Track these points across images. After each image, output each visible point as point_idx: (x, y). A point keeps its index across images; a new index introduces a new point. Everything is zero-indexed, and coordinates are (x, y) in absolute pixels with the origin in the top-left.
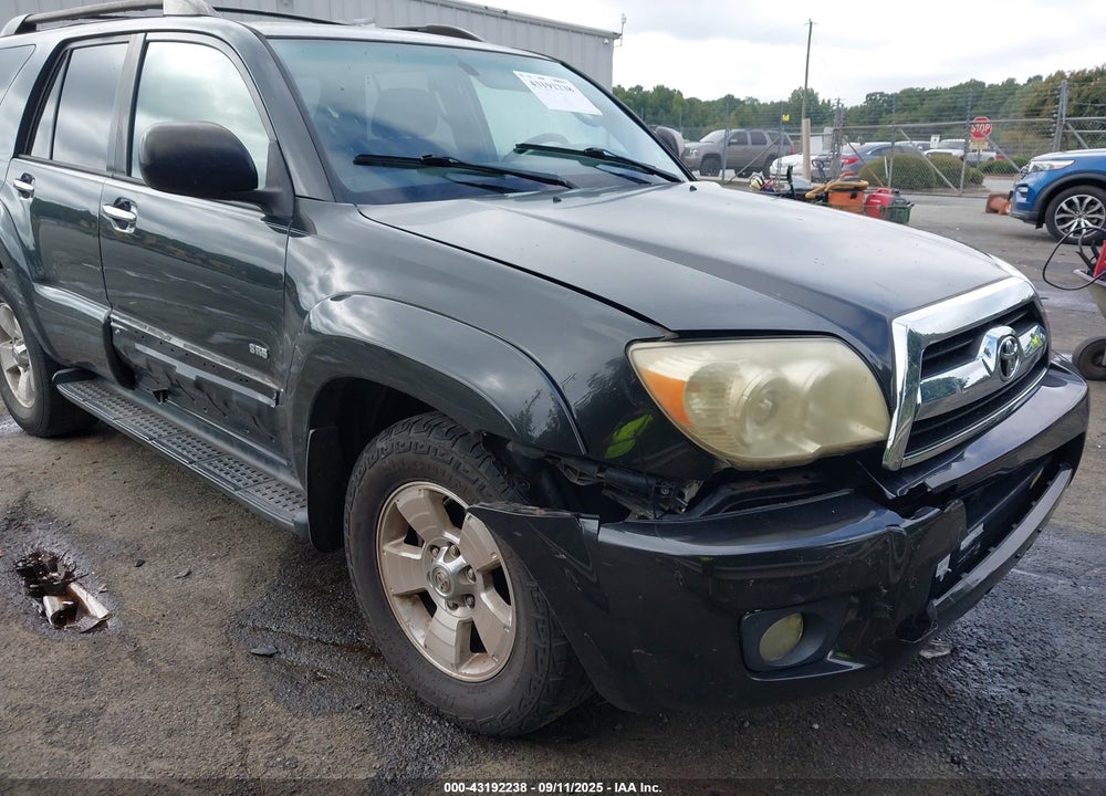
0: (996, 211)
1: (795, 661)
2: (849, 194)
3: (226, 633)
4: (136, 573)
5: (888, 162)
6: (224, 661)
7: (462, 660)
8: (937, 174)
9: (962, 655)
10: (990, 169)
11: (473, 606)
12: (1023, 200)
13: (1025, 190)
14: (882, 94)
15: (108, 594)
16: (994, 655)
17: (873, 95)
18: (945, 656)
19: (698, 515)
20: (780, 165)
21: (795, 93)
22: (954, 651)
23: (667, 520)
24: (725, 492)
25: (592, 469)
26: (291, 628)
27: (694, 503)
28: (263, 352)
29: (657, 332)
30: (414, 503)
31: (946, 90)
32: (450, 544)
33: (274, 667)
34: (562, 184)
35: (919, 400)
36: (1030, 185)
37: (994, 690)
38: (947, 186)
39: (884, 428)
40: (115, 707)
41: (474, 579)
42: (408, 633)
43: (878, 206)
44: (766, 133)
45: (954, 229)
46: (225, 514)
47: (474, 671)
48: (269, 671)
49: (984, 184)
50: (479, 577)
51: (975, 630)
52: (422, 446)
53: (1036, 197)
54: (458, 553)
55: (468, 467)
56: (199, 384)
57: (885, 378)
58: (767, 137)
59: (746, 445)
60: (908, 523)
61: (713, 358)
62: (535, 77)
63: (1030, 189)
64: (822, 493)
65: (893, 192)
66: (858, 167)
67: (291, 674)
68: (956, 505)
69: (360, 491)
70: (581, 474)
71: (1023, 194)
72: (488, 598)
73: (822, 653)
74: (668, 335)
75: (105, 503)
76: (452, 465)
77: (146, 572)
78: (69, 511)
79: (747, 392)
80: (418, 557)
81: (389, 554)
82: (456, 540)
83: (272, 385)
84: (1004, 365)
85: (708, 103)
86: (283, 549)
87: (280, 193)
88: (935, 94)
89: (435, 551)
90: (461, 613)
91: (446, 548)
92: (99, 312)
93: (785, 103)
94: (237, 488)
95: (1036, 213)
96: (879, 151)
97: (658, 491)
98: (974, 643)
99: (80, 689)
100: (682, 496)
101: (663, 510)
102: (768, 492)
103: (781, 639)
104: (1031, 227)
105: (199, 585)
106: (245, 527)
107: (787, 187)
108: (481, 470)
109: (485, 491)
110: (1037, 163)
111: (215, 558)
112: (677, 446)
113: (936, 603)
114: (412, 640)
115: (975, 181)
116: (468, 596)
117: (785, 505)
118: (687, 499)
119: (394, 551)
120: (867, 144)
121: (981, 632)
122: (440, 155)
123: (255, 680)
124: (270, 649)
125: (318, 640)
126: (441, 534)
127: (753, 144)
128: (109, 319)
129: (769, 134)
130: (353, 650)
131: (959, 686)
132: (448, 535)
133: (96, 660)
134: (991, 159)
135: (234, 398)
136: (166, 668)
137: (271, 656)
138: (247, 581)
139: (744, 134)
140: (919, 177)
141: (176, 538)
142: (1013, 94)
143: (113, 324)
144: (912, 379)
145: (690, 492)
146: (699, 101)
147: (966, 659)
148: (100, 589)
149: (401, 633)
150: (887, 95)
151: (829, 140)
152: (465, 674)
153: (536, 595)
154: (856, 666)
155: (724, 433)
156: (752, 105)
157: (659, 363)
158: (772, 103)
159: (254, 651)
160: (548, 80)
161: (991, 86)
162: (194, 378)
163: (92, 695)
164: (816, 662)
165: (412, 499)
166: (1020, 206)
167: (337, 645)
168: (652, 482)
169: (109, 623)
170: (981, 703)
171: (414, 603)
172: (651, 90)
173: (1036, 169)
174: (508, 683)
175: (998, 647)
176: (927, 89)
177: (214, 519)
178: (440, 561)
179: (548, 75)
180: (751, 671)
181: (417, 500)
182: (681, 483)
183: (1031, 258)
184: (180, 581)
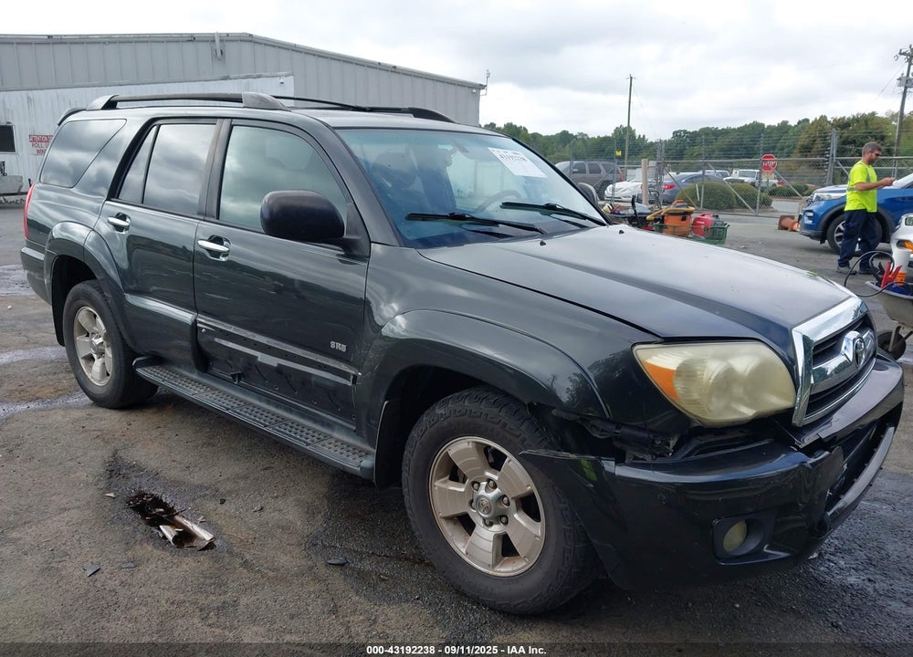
0: (786, 229)
1: (745, 552)
2: (680, 217)
3: (305, 550)
4: (222, 509)
5: (700, 188)
6: (311, 568)
7: (496, 562)
8: (737, 198)
9: (826, 557)
10: (775, 192)
11: (506, 523)
12: (810, 222)
13: (811, 214)
14: (685, 132)
15: (206, 524)
16: (848, 557)
17: (678, 132)
18: (815, 558)
19: (680, 457)
20: (613, 190)
21: (617, 130)
22: (820, 554)
23: (659, 461)
24: (695, 442)
25: (611, 427)
26: (351, 545)
27: (676, 448)
28: (343, 348)
29: (650, 338)
30: (462, 453)
31: (734, 129)
32: (489, 480)
33: (348, 572)
34: (537, 230)
35: (812, 381)
36: (815, 211)
37: (852, 580)
38: (745, 207)
39: (792, 399)
40: (244, 601)
41: (508, 504)
42: (452, 545)
43: (703, 226)
44: (600, 164)
45: (756, 243)
46: (272, 465)
47: (508, 569)
48: (345, 574)
49: (772, 206)
50: (513, 503)
51: (832, 541)
52: (475, 413)
53: (820, 220)
54: (495, 487)
55: (512, 427)
56: (280, 369)
57: (790, 364)
58: (602, 168)
59: (710, 411)
60: (813, 460)
61: (690, 355)
62: (501, 151)
63: (814, 214)
64: (752, 443)
65: (714, 216)
66: (676, 192)
67: (362, 576)
68: (837, 449)
69: (421, 443)
70: (602, 431)
71: (810, 218)
72: (520, 518)
73: (761, 546)
74: (658, 339)
75: (178, 458)
76: (500, 425)
77: (229, 507)
78: (153, 464)
79: (713, 377)
80: (463, 490)
81: (440, 488)
82: (495, 477)
83: (348, 370)
84: (857, 356)
85: (547, 137)
86: (326, 490)
87: (359, 240)
88: (726, 132)
89: (476, 485)
90: (497, 528)
91: (485, 483)
92: (186, 316)
93: (609, 137)
94: (308, 444)
95: (820, 232)
96: (692, 179)
97: (653, 442)
98: (832, 550)
99: (215, 588)
100: (669, 445)
101: (656, 454)
102: (722, 441)
103: (734, 538)
104: (817, 243)
105: (271, 516)
106: (291, 474)
107: (631, 212)
108: (522, 428)
109: (525, 443)
110: (819, 194)
111: (277, 497)
112: (667, 413)
113: (829, 514)
114: (456, 550)
115: (766, 203)
116: (501, 516)
117: (733, 450)
118: (671, 447)
119: (443, 486)
120: (682, 174)
121: (837, 542)
122: (460, 213)
123: (337, 581)
124: (340, 560)
125: (373, 553)
126: (483, 473)
127: (591, 172)
128: (195, 322)
129: (603, 165)
130: (400, 560)
131: (828, 578)
132: (488, 474)
133: (219, 569)
134: (774, 185)
135: (313, 379)
136: (271, 574)
137: (343, 565)
138: (307, 513)
139: (583, 164)
140: (722, 200)
141: (242, 484)
142: (787, 132)
143: (199, 325)
144: (807, 366)
145: (673, 443)
146: (541, 136)
147: (829, 560)
148: (200, 519)
149: (447, 545)
150: (689, 133)
151: (652, 172)
152: (500, 572)
153: (565, 513)
154: (783, 555)
155: (698, 404)
156: (583, 140)
157: (654, 358)
158: (599, 137)
159: (329, 562)
160: (510, 153)
161: (769, 127)
162: (275, 365)
163: (226, 592)
164: (757, 552)
165: (462, 448)
166: (808, 227)
167: (387, 557)
168: (651, 436)
169: (215, 543)
170: (845, 588)
171: (455, 524)
172: (503, 126)
173: (818, 198)
174: (538, 576)
175: (850, 552)
176: (720, 128)
177: (266, 469)
178: (482, 492)
179: (510, 149)
180: (719, 559)
181: (467, 449)
182: (668, 436)
183: (819, 267)
184: (257, 514)
